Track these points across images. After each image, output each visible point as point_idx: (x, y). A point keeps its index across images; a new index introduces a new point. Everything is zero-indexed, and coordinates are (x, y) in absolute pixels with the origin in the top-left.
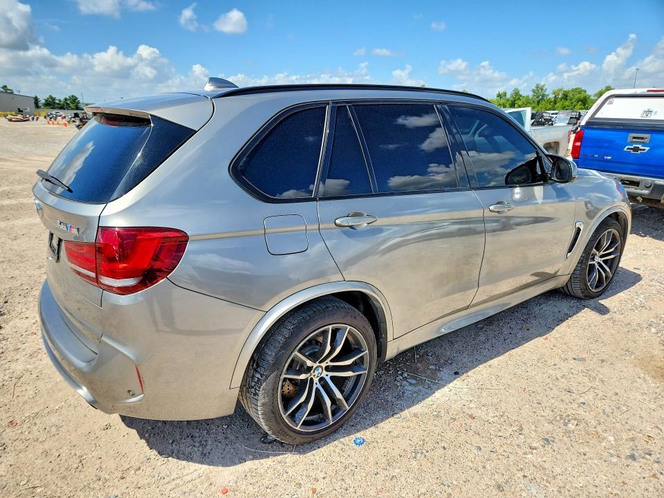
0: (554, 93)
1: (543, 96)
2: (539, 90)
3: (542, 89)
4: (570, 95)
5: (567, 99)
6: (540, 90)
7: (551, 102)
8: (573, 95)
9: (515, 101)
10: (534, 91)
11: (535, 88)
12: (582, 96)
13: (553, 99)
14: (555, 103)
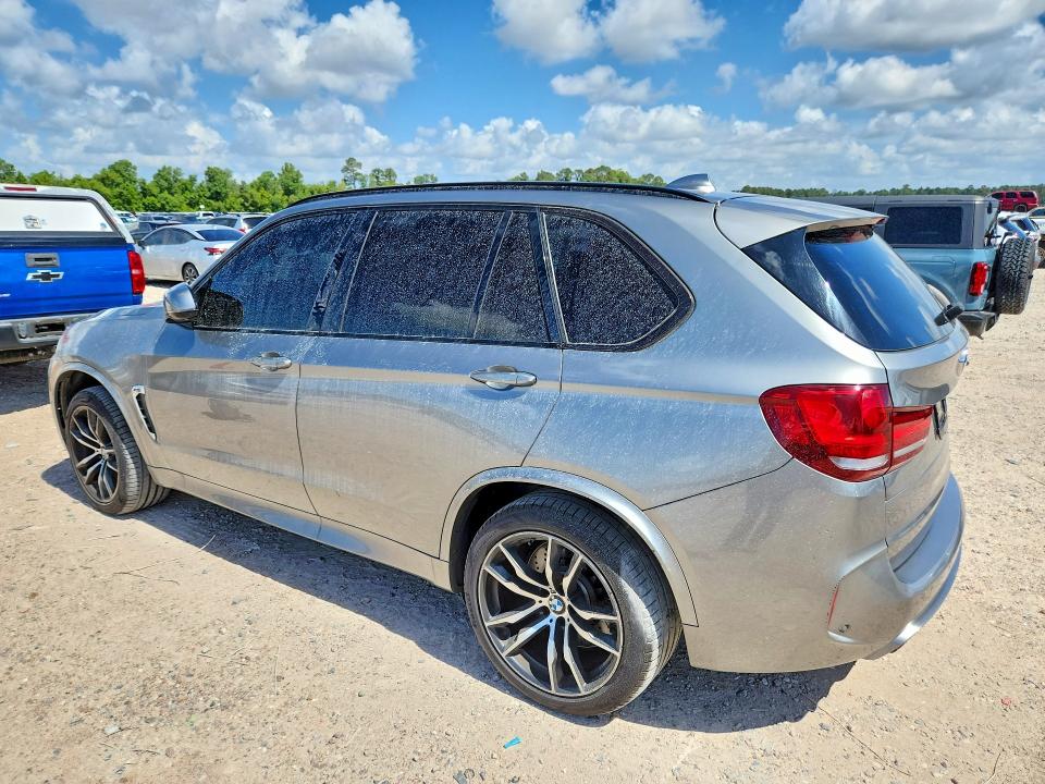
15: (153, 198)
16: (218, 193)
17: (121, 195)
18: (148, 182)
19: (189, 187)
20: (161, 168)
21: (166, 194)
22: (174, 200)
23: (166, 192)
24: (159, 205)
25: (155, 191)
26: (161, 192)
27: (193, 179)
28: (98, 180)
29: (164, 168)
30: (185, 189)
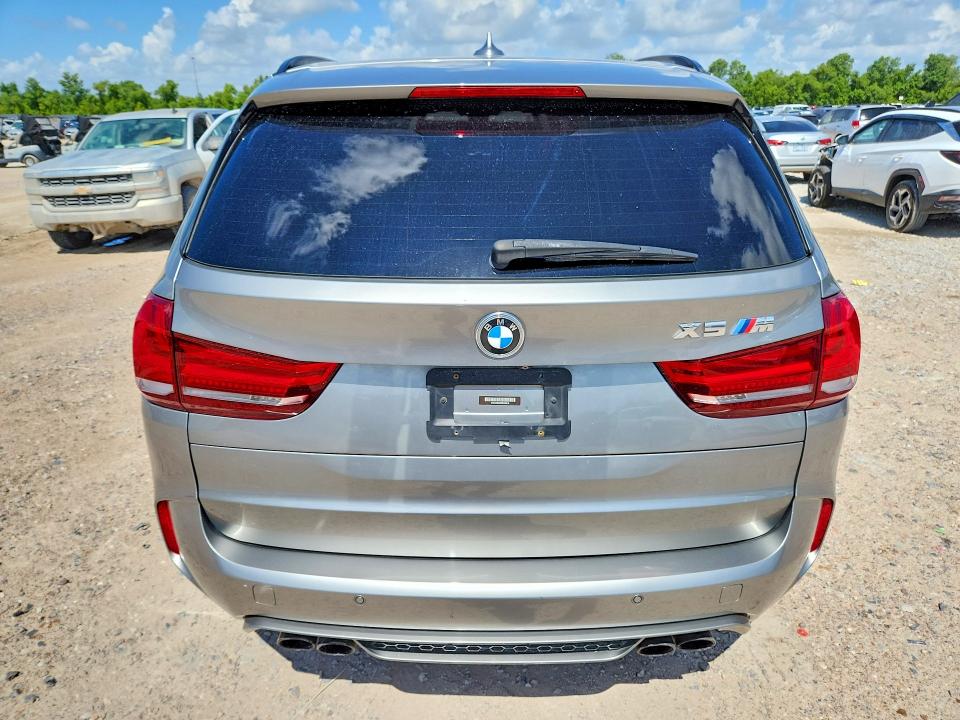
0: (96, 88)
1: (81, 92)
2: (70, 81)
3: (75, 81)
4: (121, 91)
5: (118, 98)
6: (73, 83)
7: (96, 101)
8: (125, 91)
9: (36, 98)
10: (63, 84)
11: (63, 79)
12: (138, 93)
13: (97, 97)
14: (104, 103)
15: (860, 91)
16: (934, 83)
17: (830, 88)
18: (860, 75)
19: (902, 78)
20: (877, 59)
21: (875, 86)
22: (882, 92)
23: (876, 84)
24: (864, 98)
25: (865, 83)
26: (871, 84)
27: (910, 69)
28: (814, 75)
29: (882, 59)
30: (898, 79)
